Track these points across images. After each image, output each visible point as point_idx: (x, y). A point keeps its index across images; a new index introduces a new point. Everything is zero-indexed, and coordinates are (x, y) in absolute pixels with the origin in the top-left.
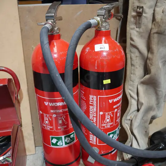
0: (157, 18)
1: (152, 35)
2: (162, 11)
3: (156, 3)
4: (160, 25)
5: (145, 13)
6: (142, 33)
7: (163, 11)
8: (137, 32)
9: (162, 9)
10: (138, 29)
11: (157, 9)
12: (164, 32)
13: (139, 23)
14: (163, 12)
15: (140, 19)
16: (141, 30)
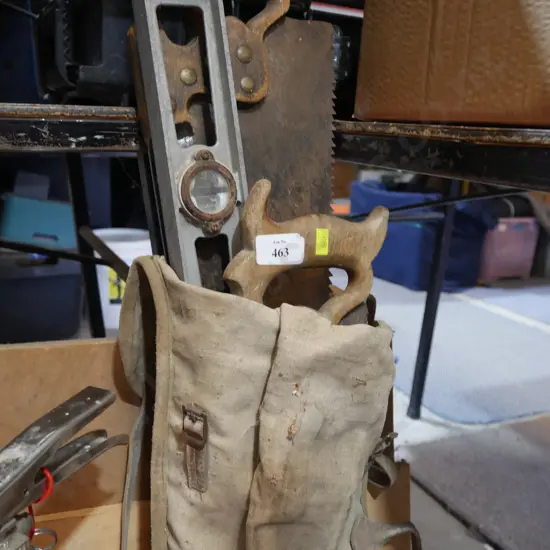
0: (270, 460)
1: (250, 535)
2: (287, 434)
3: (264, 393)
4: (280, 495)
5: (221, 433)
6: (213, 511)
7: (290, 433)
8: (192, 504)
9: (289, 423)
10: (192, 494)
11: (269, 421)
12: (302, 515)
13: (197, 472)
14: (290, 438)
15: (198, 456)
16: (207, 499)
